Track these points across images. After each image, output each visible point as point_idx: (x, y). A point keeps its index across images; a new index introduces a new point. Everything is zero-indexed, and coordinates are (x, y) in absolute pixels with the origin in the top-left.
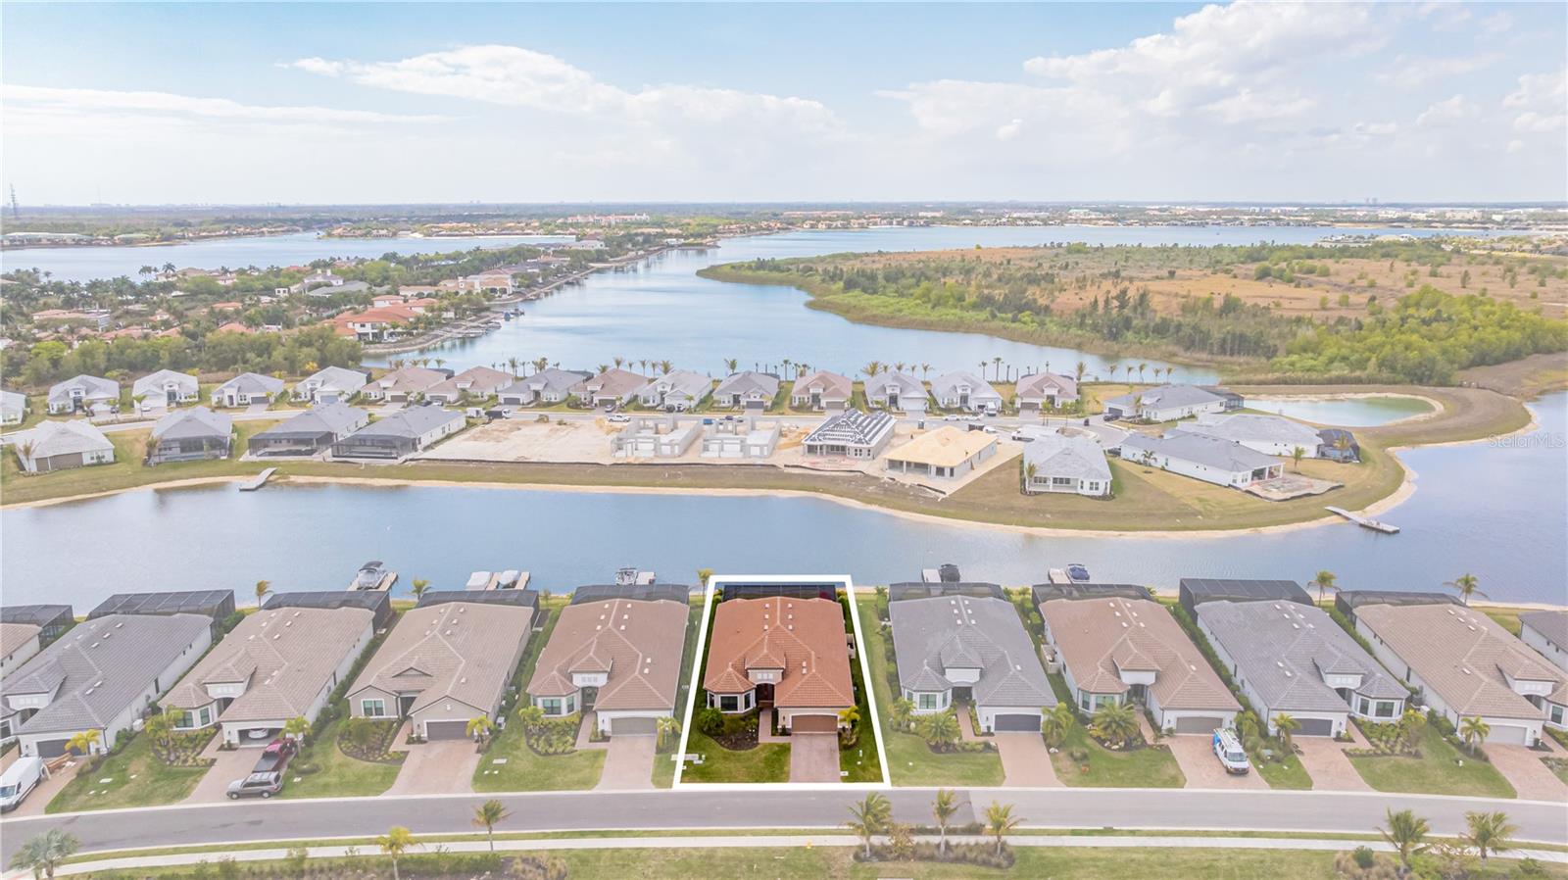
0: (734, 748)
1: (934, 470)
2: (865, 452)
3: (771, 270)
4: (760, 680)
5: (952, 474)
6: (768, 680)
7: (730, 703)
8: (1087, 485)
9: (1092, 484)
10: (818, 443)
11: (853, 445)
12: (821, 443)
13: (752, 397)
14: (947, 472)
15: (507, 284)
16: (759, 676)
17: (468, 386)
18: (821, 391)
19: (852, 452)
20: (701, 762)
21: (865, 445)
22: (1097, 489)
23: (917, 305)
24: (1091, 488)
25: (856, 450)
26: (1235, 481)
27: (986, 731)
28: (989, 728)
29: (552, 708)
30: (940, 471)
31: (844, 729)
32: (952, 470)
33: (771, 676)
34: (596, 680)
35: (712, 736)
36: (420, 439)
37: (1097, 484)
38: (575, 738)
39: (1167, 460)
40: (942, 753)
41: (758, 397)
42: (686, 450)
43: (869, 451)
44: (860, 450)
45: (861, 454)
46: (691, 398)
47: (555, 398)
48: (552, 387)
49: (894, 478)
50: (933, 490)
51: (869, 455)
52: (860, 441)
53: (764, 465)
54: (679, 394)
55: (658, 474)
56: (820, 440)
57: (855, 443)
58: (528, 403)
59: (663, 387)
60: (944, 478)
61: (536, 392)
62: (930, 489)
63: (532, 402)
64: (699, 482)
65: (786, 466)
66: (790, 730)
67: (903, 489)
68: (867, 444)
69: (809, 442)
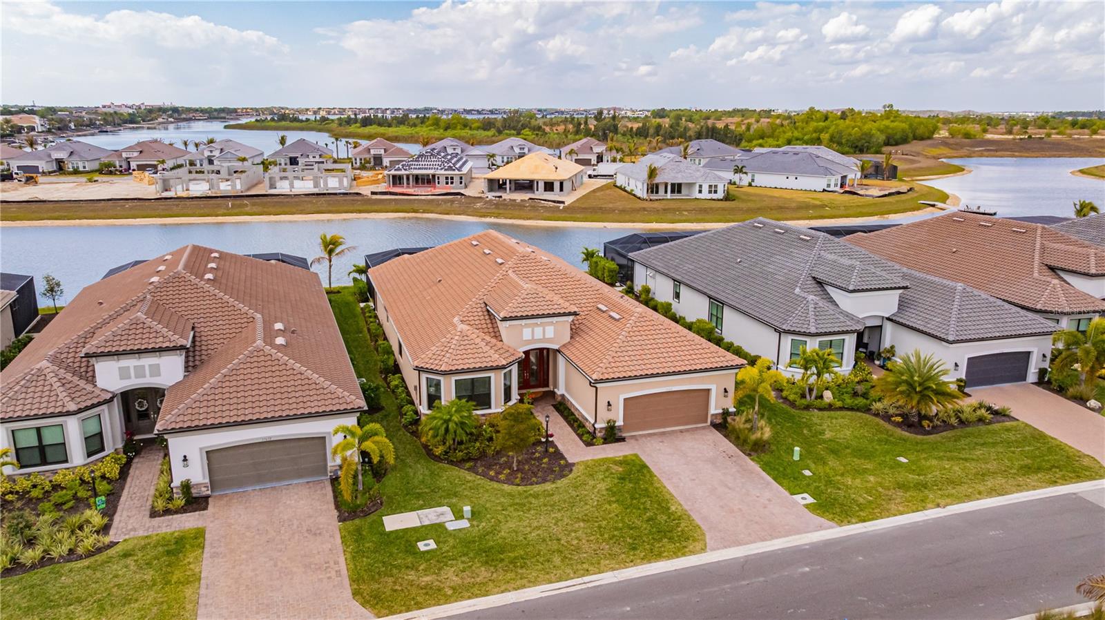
0: (525, 481)
1: (541, 185)
2: (456, 180)
4: (528, 342)
5: (561, 189)
6: (544, 340)
7: (476, 393)
8: (705, 189)
9: (710, 186)
10: (403, 172)
11: (443, 172)
12: (407, 172)
13: (311, 157)
14: (557, 186)
15: (35, 122)
16: (527, 334)
18: (382, 152)
19: (443, 180)
20: (464, 524)
21: (457, 172)
22: (716, 192)
24: (710, 192)
25: (447, 178)
26: (829, 186)
29: (42, 448)
30: (549, 186)
31: (726, 413)
32: (561, 184)
33: (550, 332)
34: (156, 371)
35: (459, 463)
37: (716, 186)
38: (109, 512)
39: (753, 176)
40: (929, 433)
41: (318, 157)
42: (248, 189)
43: (461, 178)
44: (452, 178)
45: (452, 183)
46: (244, 160)
47: (84, 167)
48: (80, 156)
49: (501, 197)
50: (549, 201)
51: (461, 183)
52: (450, 168)
53: (347, 194)
54: (229, 156)
55: (219, 206)
56: (405, 170)
57: (446, 170)
58: (50, 173)
59: (211, 151)
60: (553, 191)
61: (60, 162)
62: (545, 200)
63: (54, 172)
64: (271, 209)
65: (373, 193)
66: (620, 429)
67: (513, 203)
68: (459, 170)
69: (393, 172)
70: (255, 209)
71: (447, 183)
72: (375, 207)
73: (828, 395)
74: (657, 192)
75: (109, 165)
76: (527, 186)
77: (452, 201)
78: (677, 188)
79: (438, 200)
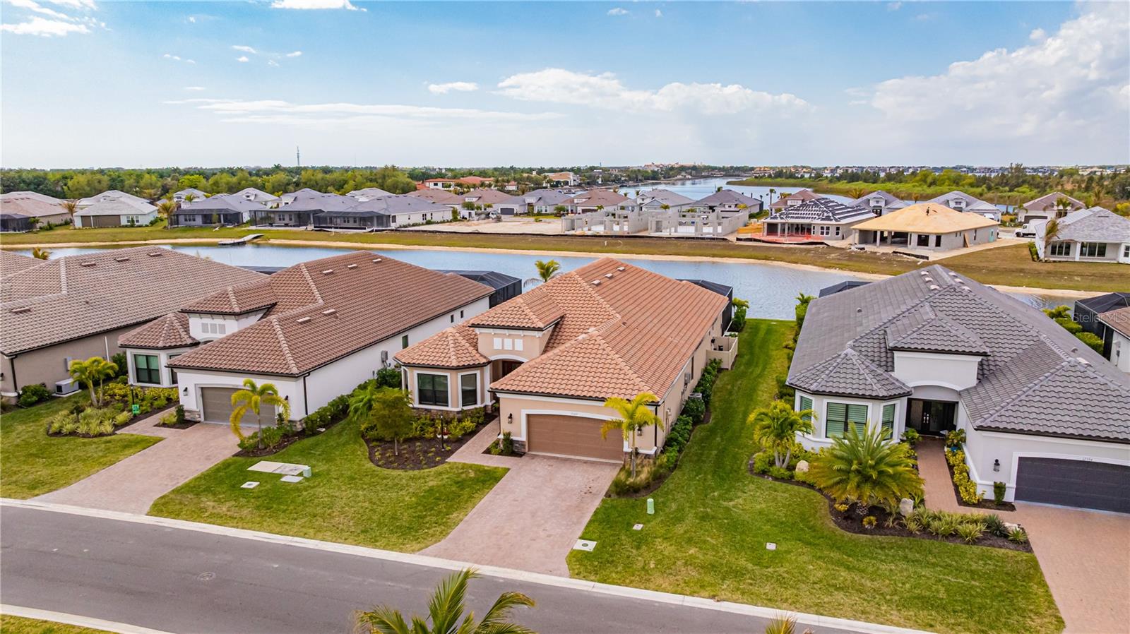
0: (389, 465)
1: (915, 239)
3: (787, 178)
4: (499, 352)
5: (938, 244)
6: (513, 352)
7: (434, 388)
10: (779, 221)
11: (819, 222)
12: (783, 221)
13: (727, 206)
14: (932, 240)
15: (569, 178)
16: (497, 343)
17: (474, 200)
19: (818, 230)
20: (297, 480)
21: (834, 222)
23: (914, 186)
25: (822, 228)
27: (990, 495)
28: (999, 489)
30: (923, 241)
31: (636, 454)
32: (939, 238)
33: (519, 345)
35: (370, 440)
36: (394, 217)
41: (733, 206)
42: (639, 232)
43: (838, 229)
44: (828, 228)
45: (827, 233)
46: (666, 207)
47: (546, 211)
48: (545, 201)
49: (864, 249)
50: (913, 255)
51: (837, 234)
52: (828, 218)
53: (714, 239)
54: (656, 203)
55: (597, 244)
56: (782, 218)
57: (823, 219)
58: (521, 214)
59: (643, 200)
60: (927, 245)
61: (530, 205)
62: (909, 255)
63: (525, 213)
64: (638, 250)
65: (738, 239)
66: (522, 444)
67: (873, 256)
68: (836, 220)
69: (769, 220)
70: (624, 248)
71: (822, 233)
72: (732, 253)
73: (802, 466)
74: (1067, 253)
75: (562, 209)
76: (901, 238)
77: (809, 251)
78: (1098, 249)
79: (795, 249)
